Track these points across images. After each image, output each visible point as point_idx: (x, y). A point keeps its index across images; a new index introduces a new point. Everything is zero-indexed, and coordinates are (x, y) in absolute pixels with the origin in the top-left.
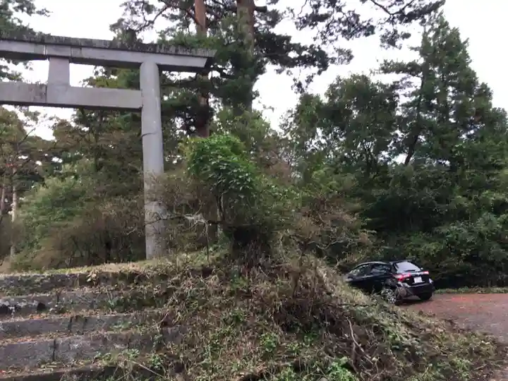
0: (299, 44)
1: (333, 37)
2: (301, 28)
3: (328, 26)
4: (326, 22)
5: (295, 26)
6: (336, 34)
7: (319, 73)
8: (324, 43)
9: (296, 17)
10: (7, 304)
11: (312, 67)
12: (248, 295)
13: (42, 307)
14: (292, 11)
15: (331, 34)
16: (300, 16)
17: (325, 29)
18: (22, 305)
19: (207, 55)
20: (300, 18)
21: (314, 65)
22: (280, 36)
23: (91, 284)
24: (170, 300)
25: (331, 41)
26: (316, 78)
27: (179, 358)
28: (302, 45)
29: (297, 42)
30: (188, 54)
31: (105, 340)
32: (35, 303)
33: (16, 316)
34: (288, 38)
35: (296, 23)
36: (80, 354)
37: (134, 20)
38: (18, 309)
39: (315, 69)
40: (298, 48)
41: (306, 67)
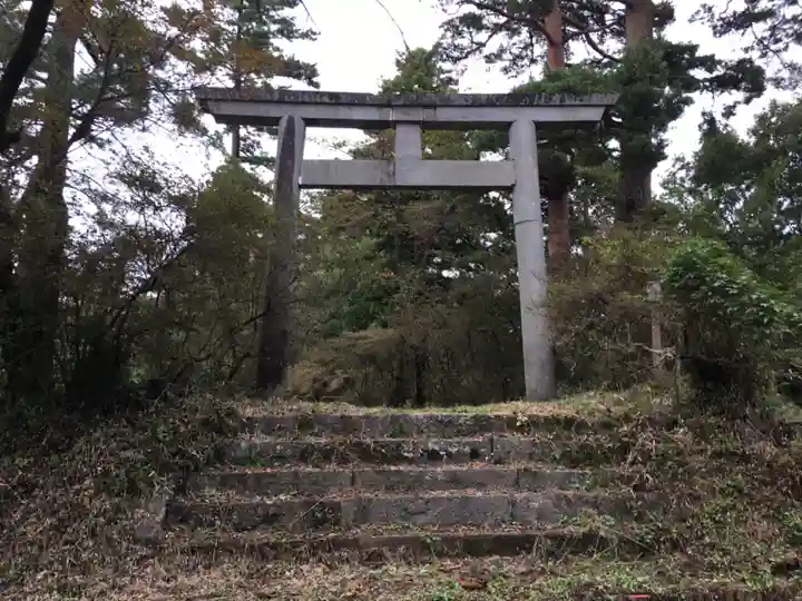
0: (713, 56)
1: (781, 45)
2: (722, 34)
3: (773, 28)
4: (769, 22)
5: (711, 32)
6: (785, 40)
7: (747, 101)
8: (764, 55)
9: (717, 17)
10: (437, 448)
11: (734, 91)
12: (745, 459)
13: (475, 455)
14: (710, 9)
15: (777, 41)
16: (724, 16)
17: (767, 34)
18: (454, 450)
19: (605, 102)
20: (722, 19)
21: (738, 89)
22: (678, 46)
23: (521, 429)
24: (630, 458)
25: (777, 52)
26: (740, 109)
27: (670, 533)
28: (717, 58)
29: (708, 54)
30: (578, 102)
31: (569, 501)
32: (467, 449)
33: (448, 463)
34: (692, 48)
35: (714, 27)
36: (541, 515)
37: (456, 43)
38: (449, 455)
39: (738, 95)
40: (709, 62)
41: (722, 92)
